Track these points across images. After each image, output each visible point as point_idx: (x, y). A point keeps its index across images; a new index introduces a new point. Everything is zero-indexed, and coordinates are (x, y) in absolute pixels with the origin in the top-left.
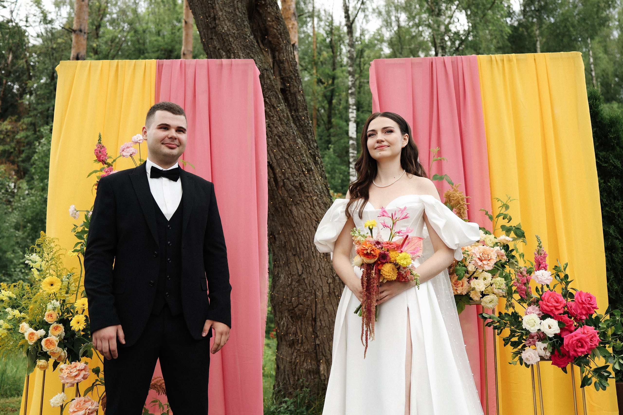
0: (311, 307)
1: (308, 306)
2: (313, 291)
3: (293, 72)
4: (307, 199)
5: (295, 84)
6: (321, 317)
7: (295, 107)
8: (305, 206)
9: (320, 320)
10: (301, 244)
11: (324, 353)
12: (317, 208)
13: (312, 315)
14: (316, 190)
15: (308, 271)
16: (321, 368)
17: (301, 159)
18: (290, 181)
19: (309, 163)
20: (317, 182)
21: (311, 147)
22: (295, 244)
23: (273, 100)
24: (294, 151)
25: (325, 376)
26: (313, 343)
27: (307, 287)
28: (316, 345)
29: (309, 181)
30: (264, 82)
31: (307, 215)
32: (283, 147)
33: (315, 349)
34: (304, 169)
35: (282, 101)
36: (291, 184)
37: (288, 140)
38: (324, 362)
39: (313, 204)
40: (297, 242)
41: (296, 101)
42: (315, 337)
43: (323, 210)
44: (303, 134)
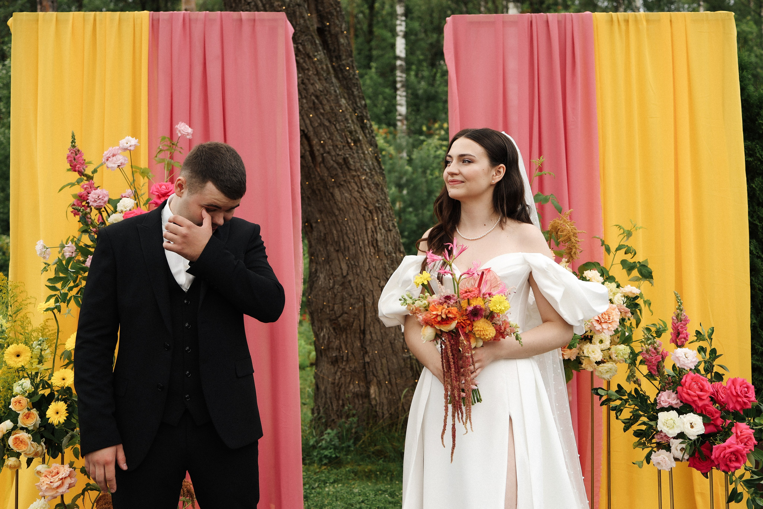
0: (358, 316)
1: (355, 315)
2: (362, 297)
3: (334, 5)
4: (354, 179)
5: (337, 22)
6: (372, 328)
7: (336, 54)
8: (350, 188)
9: (370, 332)
10: (345, 237)
11: (375, 373)
12: (367, 190)
13: (360, 326)
14: (365, 167)
15: (355, 271)
16: (372, 391)
17: (345, 126)
18: (332, 156)
19: (356, 131)
20: (366, 156)
21: (357, 106)
22: (338, 237)
23: (309, 47)
24: (336, 115)
25: (376, 400)
26: (361, 361)
27: (353, 291)
28: (365, 363)
29: (356, 155)
30: (296, 22)
31: (353, 200)
32: (322, 111)
33: (364, 367)
34: (349, 140)
35: (320, 48)
36: (332, 160)
37: (328, 101)
38: (375, 384)
39: (361, 185)
40: (340, 234)
41: (339, 46)
42: (364, 354)
43: (374, 193)
44: (348, 90)
